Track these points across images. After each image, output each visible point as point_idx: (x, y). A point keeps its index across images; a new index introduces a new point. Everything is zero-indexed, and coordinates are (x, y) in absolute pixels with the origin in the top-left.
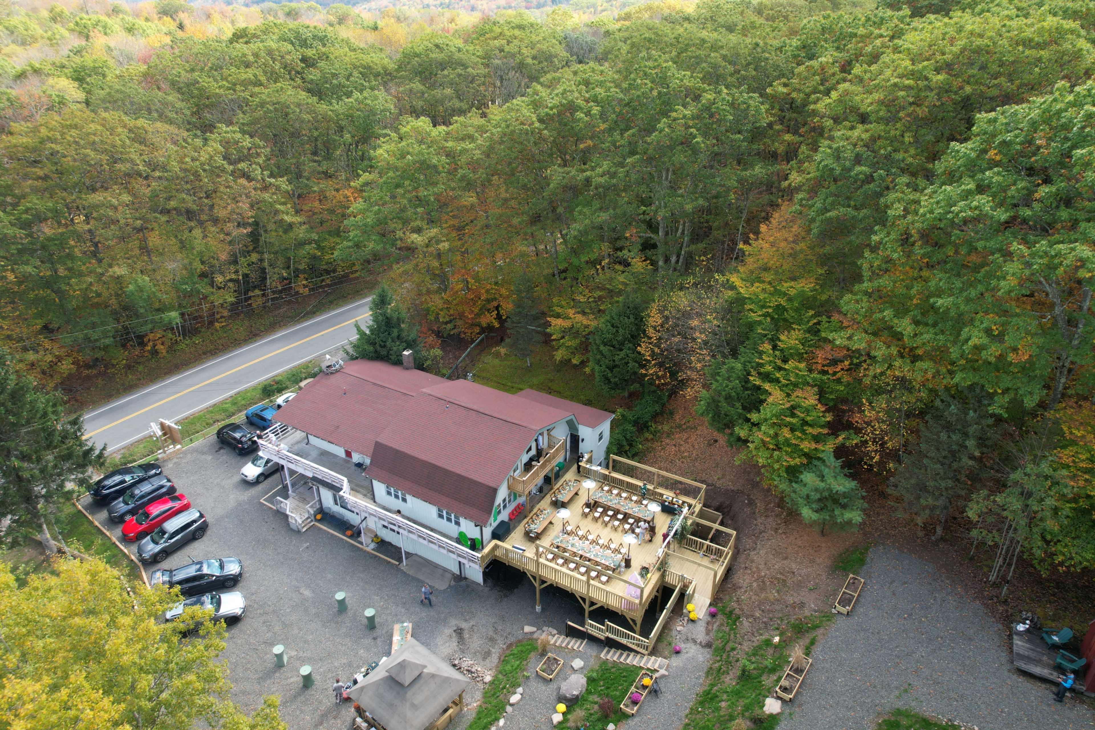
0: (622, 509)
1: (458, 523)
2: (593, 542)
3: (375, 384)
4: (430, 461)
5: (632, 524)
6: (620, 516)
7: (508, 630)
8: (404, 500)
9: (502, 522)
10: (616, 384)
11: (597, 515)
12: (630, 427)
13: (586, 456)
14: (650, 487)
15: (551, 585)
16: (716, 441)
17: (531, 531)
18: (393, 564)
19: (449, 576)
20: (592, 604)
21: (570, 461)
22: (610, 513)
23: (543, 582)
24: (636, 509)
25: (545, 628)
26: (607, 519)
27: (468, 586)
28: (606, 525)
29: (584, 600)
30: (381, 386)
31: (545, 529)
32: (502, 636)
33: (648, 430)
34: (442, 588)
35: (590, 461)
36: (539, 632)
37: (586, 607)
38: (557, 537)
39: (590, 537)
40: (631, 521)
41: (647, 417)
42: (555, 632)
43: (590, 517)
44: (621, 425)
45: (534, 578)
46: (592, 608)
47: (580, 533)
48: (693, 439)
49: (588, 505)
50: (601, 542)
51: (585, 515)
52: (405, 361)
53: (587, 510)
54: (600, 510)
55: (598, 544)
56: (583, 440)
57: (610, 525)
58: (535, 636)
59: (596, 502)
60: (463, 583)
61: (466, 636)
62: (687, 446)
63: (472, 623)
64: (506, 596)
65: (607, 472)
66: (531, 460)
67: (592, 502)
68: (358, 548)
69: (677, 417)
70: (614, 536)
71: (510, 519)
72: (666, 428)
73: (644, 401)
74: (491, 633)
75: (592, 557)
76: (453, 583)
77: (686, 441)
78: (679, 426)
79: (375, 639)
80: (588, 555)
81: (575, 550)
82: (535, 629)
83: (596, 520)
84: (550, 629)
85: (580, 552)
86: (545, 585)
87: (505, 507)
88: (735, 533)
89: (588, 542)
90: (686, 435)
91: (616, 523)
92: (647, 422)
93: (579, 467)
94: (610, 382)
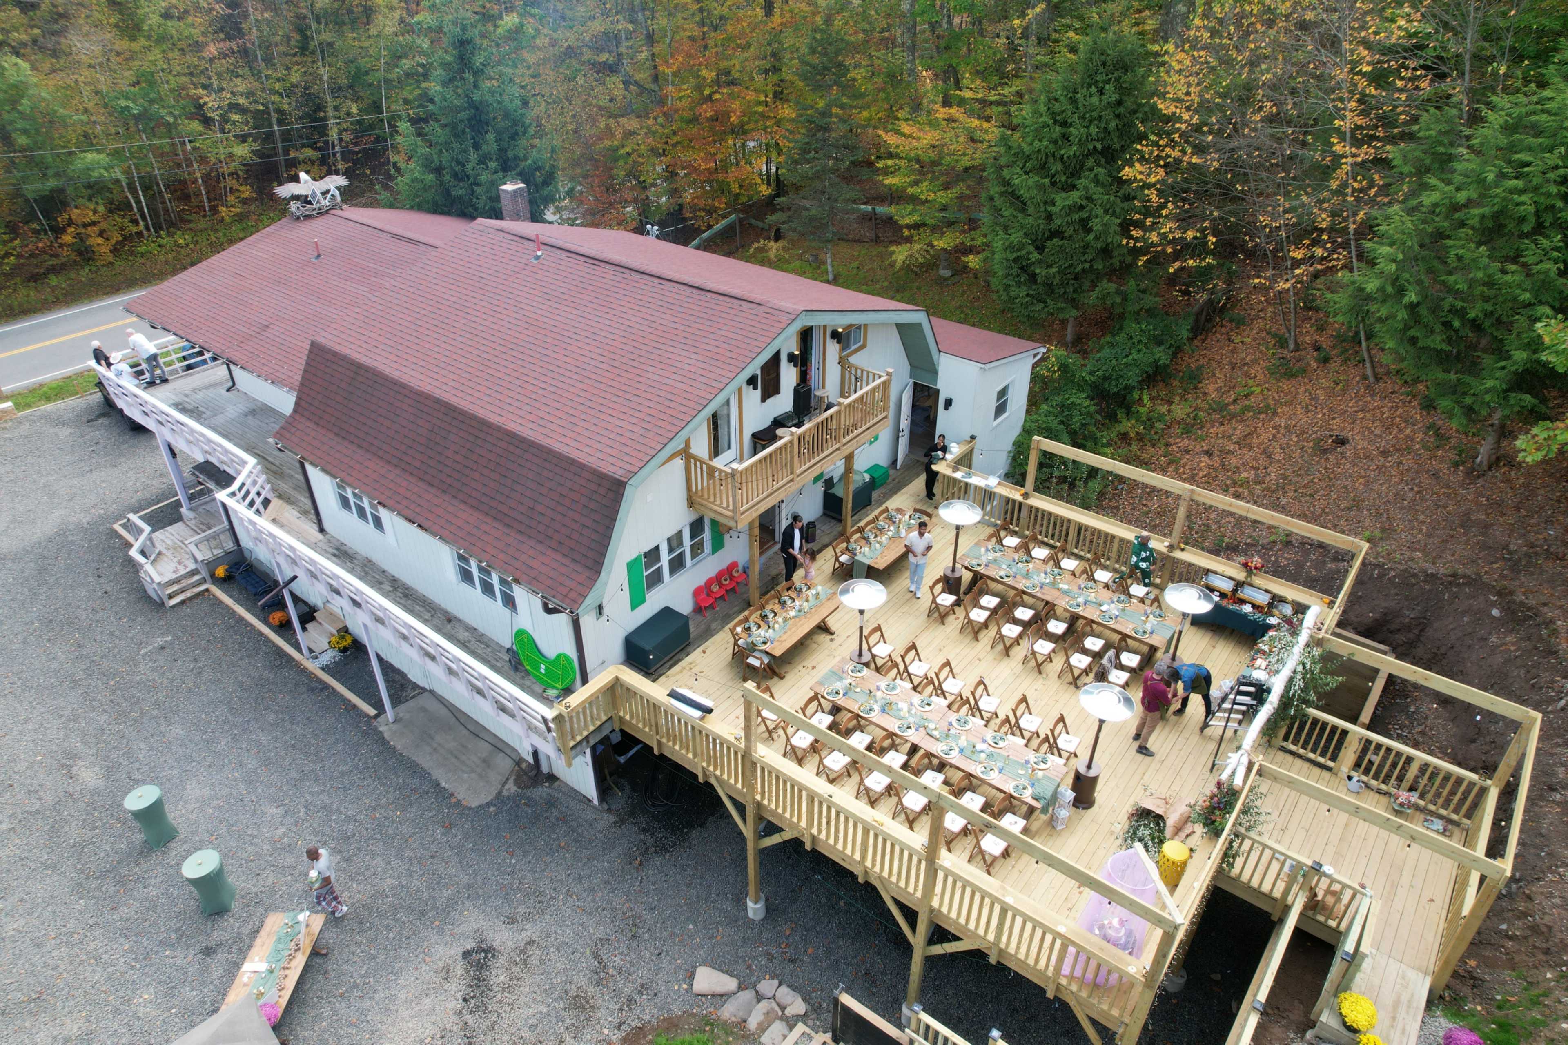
0: (1063, 603)
1: (509, 602)
2: (961, 701)
3: (397, 237)
4: (438, 393)
5: (1097, 656)
6: (1057, 627)
7: (642, 974)
8: (378, 523)
9: (667, 613)
10: (1049, 286)
11: (979, 615)
12: (1080, 399)
13: (955, 450)
14: (1158, 544)
15: (796, 844)
16: (1341, 442)
17: (752, 648)
18: (362, 714)
19: (504, 764)
20: (940, 934)
21: (906, 466)
22: (1024, 614)
23: (772, 829)
24: (1113, 609)
25: (767, 986)
26: (1011, 631)
27: (551, 803)
28: (1007, 651)
29: (911, 916)
30: (410, 241)
31: (800, 648)
32: (616, 993)
33: (1129, 413)
34: (474, 802)
35: (965, 461)
36: (747, 995)
37: (918, 940)
38: (837, 674)
39: (951, 686)
40: (1093, 644)
41: (1133, 376)
42: (798, 1006)
43: (954, 623)
44: (1058, 391)
45: (741, 808)
46: (938, 950)
47: (918, 669)
48: (1265, 437)
49: (950, 584)
50: (987, 704)
51: (939, 615)
52: (506, 204)
53: (947, 599)
54: (989, 601)
55: (975, 710)
56: (948, 403)
57: (1019, 652)
58: (728, 1012)
59: (977, 577)
60: (542, 791)
61: (498, 976)
62: (1248, 455)
63: (531, 931)
64: (662, 849)
65: (1016, 494)
66: (778, 423)
67: (967, 576)
68: (290, 659)
69: (1211, 388)
70: (1033, 687)
71: (699, 609)
72: (1180, 411)
73: (1121, 338)
74: (582, 980)
75: (954, 758)
76: (511, 788)
77: (1244, 442)
78: (1220, 408)
79: (208, 951)
80: (937, 748)
81: (893, 725)
82: (731, 984)
83: (974, 630)
84: (785, 993)
85: (913, 736)
86: (776, 839)
87: (677, 564)
88: (1539, 716)
89: (940, 703)
90: (1239, 429)
91: (1044, 647)
92: (1129, 389)
93: (932, 477)
94: (1033, 277)
